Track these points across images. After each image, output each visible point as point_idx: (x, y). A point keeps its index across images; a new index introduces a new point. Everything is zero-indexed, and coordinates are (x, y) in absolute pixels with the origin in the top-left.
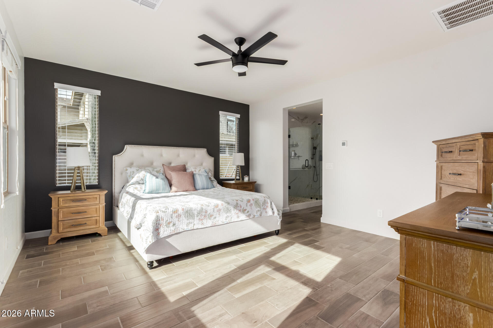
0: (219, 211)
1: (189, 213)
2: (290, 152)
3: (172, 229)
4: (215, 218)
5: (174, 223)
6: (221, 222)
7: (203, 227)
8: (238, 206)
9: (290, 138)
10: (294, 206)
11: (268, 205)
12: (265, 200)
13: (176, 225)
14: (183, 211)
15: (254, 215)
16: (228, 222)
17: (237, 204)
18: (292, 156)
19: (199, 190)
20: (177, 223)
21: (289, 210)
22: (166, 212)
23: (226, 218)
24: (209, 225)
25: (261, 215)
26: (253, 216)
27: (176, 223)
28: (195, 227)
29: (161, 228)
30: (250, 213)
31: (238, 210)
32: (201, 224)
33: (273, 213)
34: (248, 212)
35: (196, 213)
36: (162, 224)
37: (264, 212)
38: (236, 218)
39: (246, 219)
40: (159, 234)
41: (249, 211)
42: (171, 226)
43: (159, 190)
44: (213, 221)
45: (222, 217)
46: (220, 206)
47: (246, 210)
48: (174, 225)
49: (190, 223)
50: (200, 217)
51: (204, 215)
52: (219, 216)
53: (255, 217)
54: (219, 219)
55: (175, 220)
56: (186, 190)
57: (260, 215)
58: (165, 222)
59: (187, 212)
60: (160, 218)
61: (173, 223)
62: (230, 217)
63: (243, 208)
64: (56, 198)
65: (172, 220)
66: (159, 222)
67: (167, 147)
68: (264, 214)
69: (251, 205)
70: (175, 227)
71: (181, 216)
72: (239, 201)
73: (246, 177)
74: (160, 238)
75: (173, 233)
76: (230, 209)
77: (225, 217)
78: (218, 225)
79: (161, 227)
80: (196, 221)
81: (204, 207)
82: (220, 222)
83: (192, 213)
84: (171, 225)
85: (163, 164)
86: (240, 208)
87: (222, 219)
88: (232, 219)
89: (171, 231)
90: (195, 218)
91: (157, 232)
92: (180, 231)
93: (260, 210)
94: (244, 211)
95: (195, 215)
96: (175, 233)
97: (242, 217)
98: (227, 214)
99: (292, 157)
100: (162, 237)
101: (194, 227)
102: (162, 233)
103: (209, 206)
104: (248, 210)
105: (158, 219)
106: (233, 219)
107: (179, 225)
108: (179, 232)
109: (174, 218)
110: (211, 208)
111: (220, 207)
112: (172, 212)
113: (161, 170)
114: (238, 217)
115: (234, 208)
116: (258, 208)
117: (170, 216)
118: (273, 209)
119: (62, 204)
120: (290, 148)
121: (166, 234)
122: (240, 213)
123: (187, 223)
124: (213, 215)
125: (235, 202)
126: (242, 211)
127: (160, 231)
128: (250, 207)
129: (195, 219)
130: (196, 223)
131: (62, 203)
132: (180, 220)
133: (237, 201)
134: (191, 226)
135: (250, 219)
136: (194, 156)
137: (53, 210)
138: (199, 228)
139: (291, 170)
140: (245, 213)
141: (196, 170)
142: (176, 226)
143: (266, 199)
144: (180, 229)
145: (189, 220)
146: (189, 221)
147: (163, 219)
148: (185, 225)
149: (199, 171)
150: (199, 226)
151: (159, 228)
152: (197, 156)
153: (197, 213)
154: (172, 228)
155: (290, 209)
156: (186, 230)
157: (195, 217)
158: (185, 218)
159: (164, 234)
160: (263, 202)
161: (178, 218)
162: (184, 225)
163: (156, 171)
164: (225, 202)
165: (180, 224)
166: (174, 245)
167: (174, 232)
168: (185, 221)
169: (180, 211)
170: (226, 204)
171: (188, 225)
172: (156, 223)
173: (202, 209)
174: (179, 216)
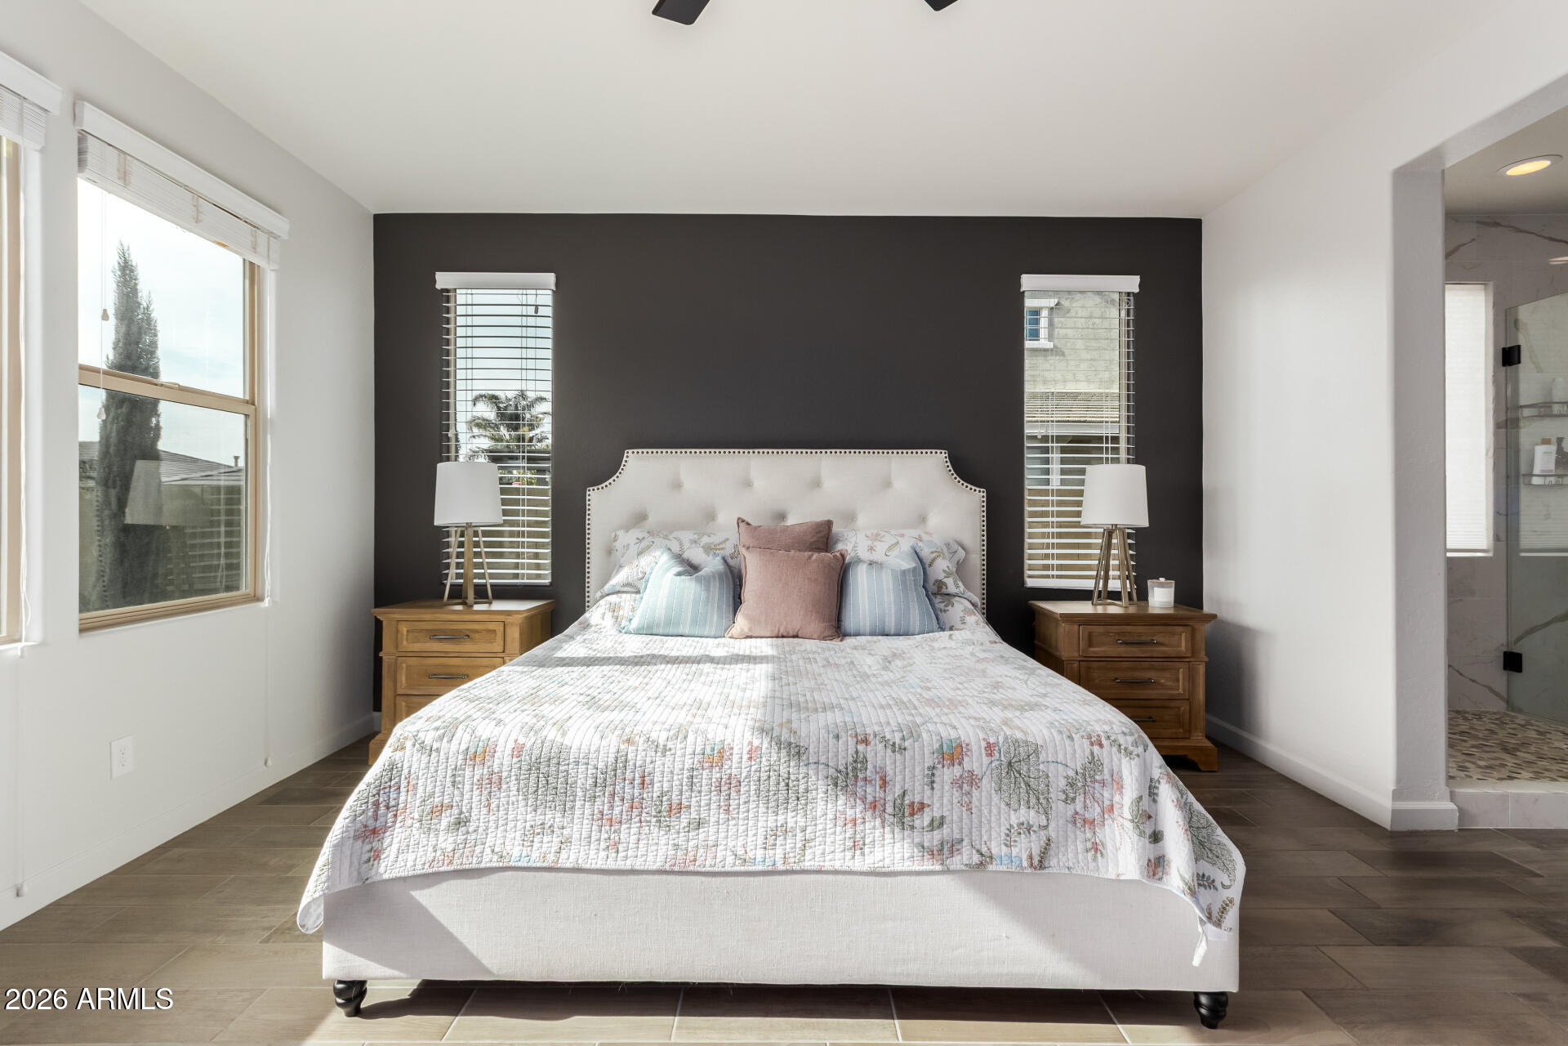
0: (729, 786)
1: (547, 777)
2: (1517, 452)
3: (443, 846)
4: (699, 824)
5: (461, 813)
6: (730, 859)
7: (611, 865)
8: (861, 776)
9: (1519, 362)
10: (1504, 798)
11: (1117, 798)
12: (1094, 763)
13: (471, 829)
14: (515, 760)
15: (984, 850)
16: (781, 867)
17: (859, 762)
18: (1536, 471)
19: (857, 634)
20: (478, 815)
21: (1456, 821)
22: (434, 754)
23: (771, 840)
24: (650, 858)
25: (1040, 863)
26: (976, 859)
27: (474, 817)
28: (568, 859)
29: (396, 831)
30: (957, 836)
31: (864, 800)
32: (603, 845)
33: (1156, 866)
34: (941, 824)
35: (582, 778)
36: (405, 808)
37: (1080, 847)
38: (839, 847)
39: (917, 868)
40: (376, 855)
41: (942, 817)
42: (442, 828)
43: (677, 624)
44: (681, 840)
45: (741, 829)
46: (735, 758)
47: (923, 806)
48: (460, 823)
49: (545, 829)
50: (606, 807)
51: (627, 796)
52: (722, 816)
53: (991, 868)
54: (722, 835)
55: (472, 799)
56: (791, 634)
57: (1031, 857)
58: (418, 803)
59: (535, 766)
60: (403, 777)
61: (455, 811)
62: (800, 836)
63: (898, 792)
64: (393, 623)
65: (457, 798)
66: (393, 796)
67: (770, 451)
68: (1071, 855)
69: (972, 779)
70: (461, 838)
71: (504, 786)
72: (880, 746)
73: (1161, 585)
74: (377, 878)
75: (442, 869)
76: (802, 788)
77: (761, 831)
78: (708, 869)
79: (398, 825)
80: (580, 823)
81: (638, 755)
82: (729, 853)
83: (561, 775)
84: (446, 820)
85: (739, 519)
86: (880, 794)
87: (741, 841)
88: (808, 852)
89: (439, 853)
90: (573, 807)
91: (368, 847)
92: (483, 865)
93: (1046, 827)
94: (905, 813)
95: (580, 793)
96: (451, 868)
97: (888, 849)
98: (781, 818)
99: (1536, 481)
100: (386, 876)
101: (564, 855)
102: (392, 858)
103: (665, 750)
104: (937, 814)
105: (393, 782)
106: (818, 852)
107: (487, 828)
108: (474, 866)
109: (467, 787)
110: (678, 765)
111: (737, 765)
112: (461, 757)
113: (727, 543)
114: (857, 846)
115: (836, 785)
116: (1023, 810)
117: (449, 773)
118: (1156, 837)
119: (405, 643)
120: (1521, 424)
121: (410, 863)
122: (878, 821)
123: (528, 824)
124: (689, 807)
125: (845, 750)
126: (889, 809)
127: (386, 842)
128: (956, 794)
129: (578, 812)
130: (576, 836)
131: (407, 640)
132: (493, 806)
133: (866, 741)
134: (545, 845)
135: (947, 871)
136: (887, 484)
137: (384, 657)
138: (588, 866)
139: (1523, 554)
140: (912, 827)
141: (876, 543)
142: (468, 833)
143: (1106, 754)
144: (488, 851)
145: (539, 811)
146: (539, 819)
147: (415, 787)
148: (518, 834)
149: (890, 548)
150: (592, 853)
151: (385, 829)
152: (899, 484)
153: (590, 781)
154: (447, 842)
155: (1463, 813)
156: (512, 864)
157: (578, 804)
158: (520, 798)
159: (398, 865)
160: (1071, 773)
161: (485, 793)
162: (510, 836)
163: (702, 547)
164: (779, 743)
165: (491, 824)
166: (454, 930)
167: (451, 862)
168: (522, 814)
169: (503, 759)
170: (784, 753)
171: (530, 836)
172: (371, 800)
173: (621, 763)
174: (493, 782)
